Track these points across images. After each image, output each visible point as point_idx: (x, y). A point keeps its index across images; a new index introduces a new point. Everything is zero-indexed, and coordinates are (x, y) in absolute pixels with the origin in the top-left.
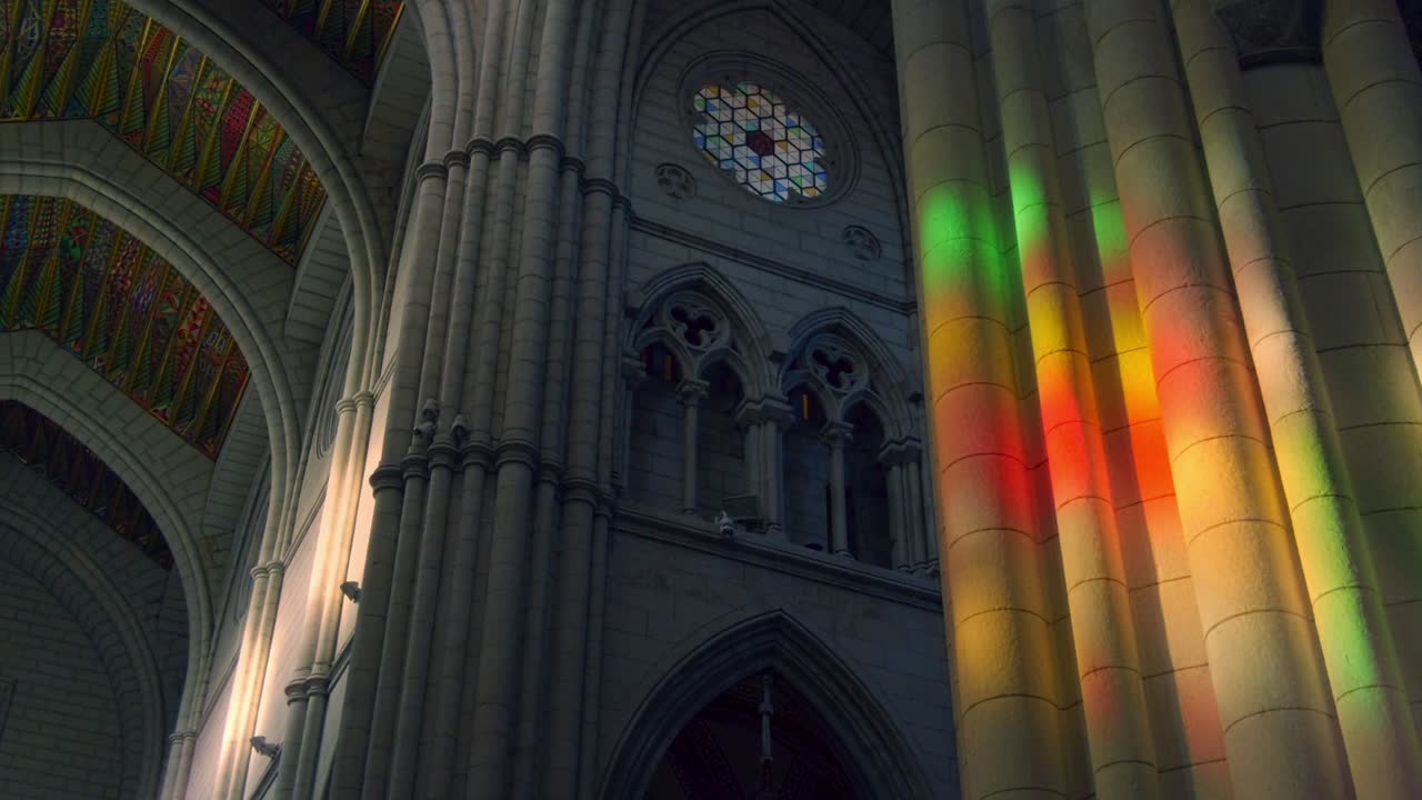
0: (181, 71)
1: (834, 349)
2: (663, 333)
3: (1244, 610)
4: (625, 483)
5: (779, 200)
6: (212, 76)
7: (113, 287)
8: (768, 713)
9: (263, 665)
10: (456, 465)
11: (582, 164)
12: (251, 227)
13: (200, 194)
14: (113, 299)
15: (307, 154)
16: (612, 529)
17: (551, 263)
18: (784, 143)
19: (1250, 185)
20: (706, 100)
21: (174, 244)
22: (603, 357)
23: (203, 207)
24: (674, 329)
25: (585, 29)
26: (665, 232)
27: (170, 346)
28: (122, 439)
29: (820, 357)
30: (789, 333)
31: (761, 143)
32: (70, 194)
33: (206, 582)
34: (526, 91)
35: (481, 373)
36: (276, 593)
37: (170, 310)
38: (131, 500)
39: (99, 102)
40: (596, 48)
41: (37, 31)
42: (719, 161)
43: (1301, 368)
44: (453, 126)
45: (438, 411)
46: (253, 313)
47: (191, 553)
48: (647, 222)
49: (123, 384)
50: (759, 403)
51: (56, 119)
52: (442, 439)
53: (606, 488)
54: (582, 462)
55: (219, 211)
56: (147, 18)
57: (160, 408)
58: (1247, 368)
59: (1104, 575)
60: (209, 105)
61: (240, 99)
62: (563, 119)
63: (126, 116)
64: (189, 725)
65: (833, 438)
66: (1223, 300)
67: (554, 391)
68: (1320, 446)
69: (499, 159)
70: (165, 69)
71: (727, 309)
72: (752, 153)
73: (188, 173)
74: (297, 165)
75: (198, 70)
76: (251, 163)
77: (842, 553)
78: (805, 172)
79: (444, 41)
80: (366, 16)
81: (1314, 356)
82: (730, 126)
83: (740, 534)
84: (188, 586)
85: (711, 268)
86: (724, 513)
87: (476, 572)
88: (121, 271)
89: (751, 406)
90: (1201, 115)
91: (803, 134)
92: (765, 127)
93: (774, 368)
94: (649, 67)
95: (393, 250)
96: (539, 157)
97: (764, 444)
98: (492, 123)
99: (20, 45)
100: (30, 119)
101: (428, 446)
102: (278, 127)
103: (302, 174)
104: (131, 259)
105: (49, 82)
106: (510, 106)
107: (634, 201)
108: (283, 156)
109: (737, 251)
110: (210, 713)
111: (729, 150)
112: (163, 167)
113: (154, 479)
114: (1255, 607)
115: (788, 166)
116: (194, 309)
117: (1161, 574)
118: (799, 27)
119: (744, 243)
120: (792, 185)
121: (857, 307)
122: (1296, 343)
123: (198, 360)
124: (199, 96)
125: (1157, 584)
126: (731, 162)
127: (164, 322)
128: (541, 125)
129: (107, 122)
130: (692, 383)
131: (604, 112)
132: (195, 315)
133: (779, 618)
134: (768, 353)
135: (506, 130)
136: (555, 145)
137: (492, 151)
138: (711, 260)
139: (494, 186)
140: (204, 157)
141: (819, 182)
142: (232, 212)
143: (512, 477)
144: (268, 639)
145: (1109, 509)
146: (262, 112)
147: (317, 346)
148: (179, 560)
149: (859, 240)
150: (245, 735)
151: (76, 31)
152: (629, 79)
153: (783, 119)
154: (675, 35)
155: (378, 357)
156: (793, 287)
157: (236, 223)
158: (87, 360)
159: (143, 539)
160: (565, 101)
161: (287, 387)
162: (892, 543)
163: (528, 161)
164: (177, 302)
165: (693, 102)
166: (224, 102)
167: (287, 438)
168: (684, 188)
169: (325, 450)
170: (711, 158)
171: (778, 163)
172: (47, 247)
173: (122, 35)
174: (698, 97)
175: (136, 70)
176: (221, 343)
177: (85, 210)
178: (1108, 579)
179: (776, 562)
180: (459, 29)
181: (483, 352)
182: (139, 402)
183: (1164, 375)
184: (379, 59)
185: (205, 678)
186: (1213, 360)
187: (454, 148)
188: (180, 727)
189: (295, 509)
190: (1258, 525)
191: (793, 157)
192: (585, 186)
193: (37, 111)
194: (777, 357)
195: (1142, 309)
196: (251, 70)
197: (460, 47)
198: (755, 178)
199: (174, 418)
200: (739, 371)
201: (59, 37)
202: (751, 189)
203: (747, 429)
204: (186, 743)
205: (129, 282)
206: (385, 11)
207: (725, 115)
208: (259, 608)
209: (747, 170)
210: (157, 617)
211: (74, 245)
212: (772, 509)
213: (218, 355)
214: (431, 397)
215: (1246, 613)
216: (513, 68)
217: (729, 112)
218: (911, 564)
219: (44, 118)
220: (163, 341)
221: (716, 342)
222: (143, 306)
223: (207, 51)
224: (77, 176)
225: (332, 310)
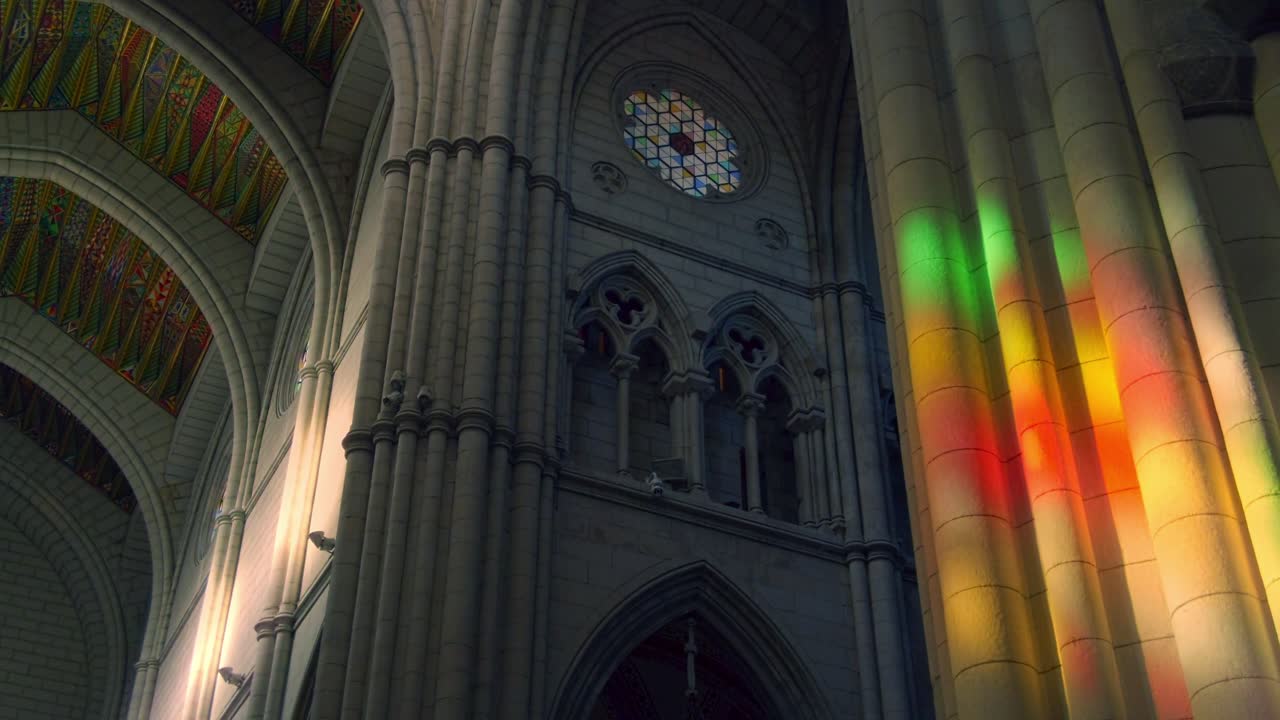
0: (156, 69)
1: (748, 329)
2: (600, 311)
3: (1207, 592)
4: (567, 448)
5: (698, 195)
6: (184, 73)
7: (87, 260)
8: (693, 652)
9: (227, 603)
10: (421, 429)
11: (527, 160)
12: (217, 208)
13: (171, 178)
14: (87, 271)
15: (272, 144)
16: (557, 488)
17: (503, 249)
18: (703, 144)
19: (1198, 222)
20: (634, 105)
21: (147, 223)
22: (548, 334)
23: (173, 191)
24: (608, 310)
25: (530, 42)
26: (601, 223)
27: (138, 313)
28: (92, 396)
29: (735, 335)
30: (710, 313)
31: (683, 144)
32: (53, 176)
33: (168, 528)
34: (480, 97)
35: (443, 348)
36: (238, 537)
37: (139, 282)
38: (98, 450)
39: (80, 95)
40: (540, 57)
41: (26, 31)
42: (647, 160)
43: (1250, 383)
44: (414, 126)
45: (404, 382)
46: (217, 285)
47: (154, 500)
48: (583, 213)
49: (94, 347)
50: (683, 376)
51: (41, 109)
52: (408, 407)
53: (551, 451)
54: (531, 428)
55: (187, 194)
56: (127, 19)
57: (127, 369)
58: (1201, 382)
59: (1078, 558)
60: (181, 99)
61: (211, 94)
62: (512, 121)
63: (104, 107)
64: (153, 655)
65: (748, 407)
66: (1177, 320)
67: (507, 365)
68: (1269, 451)
69: (456, 157)
70: (141, 67)
71: (655, 292)
72: (674, 153)
73: (160, 159)
74: (260, 155)
75: (172, 67)
76: (217, 151)
77: (755, 510)
78: (721, 170)
79: (405, 49)
80: (327, 22)
81: (1259, 371)
82: (656, 129)
83: (668, 492)
84: (151, 528)
85: (640, 255)
86: (654, 474)
87: (441, 527)
88: (96, 247)
89: (676, 378)
90: (1151, 161)
91: (720, 137)
92: (686, 130)
93: (696, 344)
94: (585, 75)
95: (351, 233)
96: (492, 157)
97: (687, 413)
98: (450, 125)
99: (11, 42)
100: (18, 109)
101: (396, 413)
102: (243, 120)
103: (264, 162)
104: (105, 235)
105: (36, 75)
106: (465, 111)
107: (572, 194)
108: (246, 147)
109: (663, 240)
110: (173, 642)
111: (655, 150)
112: (137, 154)
113: (122, 434)
114: (1217, 589)
115: (706, 164)
116: (161, 281)
117: (1127, 558)
118: (716, 41)
119: (669, 233)
120: (709, 181)
121: (768, 292)
122: (1245, 361)
123: (163, 327)
124: (172, 91)
125: (1123, 566)
126: (657, 161)
127: (133, 292)
128: (494, 127)
129: (87, 112)
130: (626, 358)
131: (547, 116)
132: (161, 286)
133: (703, 567)
134: (691, 332)
135: (462, 132)
136: (506, 144)
137: (450, 150)
138: (640, 248)
139: (451, 181)
140: (175, 144)
141: (734, 179)
142: (199, 195)
143: (471, 442)
144: (231, 579)
145: (1079, 499)
146: (229, 106)
147: (275, 317)
148: (143, 505)
149: (768, 231)
150: (211, 665)
151: (62, 31)
152: (568, 85)
153: (702, 123)
154: (606, 48)
155: (337, 329)
156: (712, 273)
157: (201, 204)
158: (62, 325)
159: (108, 486)
160: (513, 106)
161: (248, 352)
162: (799, 501)
163: (482, 159)
164: (146, 275)
165: (623, 107)
166: (194, 97)
167: (248, 399)
168: (617, 183)
169: (284, 410)
170: (640, 157)
171: (697, 162)
172: (28, 223)
173: (103, 35)
174: (627, 102)
175: (114, 66)
176: (185, 312)
177: (63, 190)
178: (1082, 562)
179: (700, 518)
180: (418, 39)
181: (444, 330)
182: (108, 363)
183: (1128, 385)
184: (338, 63)
185: (167, 612)
186: (1172, 374)
187: (415, 146)
188: (144, 656)
189: (256, 463)
190: (1217, 518)
191: (710, 157)
192: (532, 181)
193: (24, 102)
194: (699, 335)
195: (1104, 327)
196: (223, 70)
197: (420, 55)
198: (677, 174)
199: (140, 378)
200: (666, 348)
201: (47, 36)
202: (673, 185)
203: (672, 399)
204: (150, 670)
205: (102, 256)
206: (345, 19)
207: (651, 119)
208: (223, 552)
209: (671, 168)
210: (121, 556)
211: (53, 222)
212: (695, 471)
213: (182, 322)
214: (397, 369)
215: (1210, 595)
216: (468, 76)
217: (654, 116)
218: (816, 520)
219: (31, 108)
220: (132, 309)
221: (646, 320)
222: (114, 278)
223: (182, 51)
224: (60, 161)
225: (289, 284)
